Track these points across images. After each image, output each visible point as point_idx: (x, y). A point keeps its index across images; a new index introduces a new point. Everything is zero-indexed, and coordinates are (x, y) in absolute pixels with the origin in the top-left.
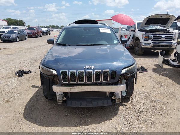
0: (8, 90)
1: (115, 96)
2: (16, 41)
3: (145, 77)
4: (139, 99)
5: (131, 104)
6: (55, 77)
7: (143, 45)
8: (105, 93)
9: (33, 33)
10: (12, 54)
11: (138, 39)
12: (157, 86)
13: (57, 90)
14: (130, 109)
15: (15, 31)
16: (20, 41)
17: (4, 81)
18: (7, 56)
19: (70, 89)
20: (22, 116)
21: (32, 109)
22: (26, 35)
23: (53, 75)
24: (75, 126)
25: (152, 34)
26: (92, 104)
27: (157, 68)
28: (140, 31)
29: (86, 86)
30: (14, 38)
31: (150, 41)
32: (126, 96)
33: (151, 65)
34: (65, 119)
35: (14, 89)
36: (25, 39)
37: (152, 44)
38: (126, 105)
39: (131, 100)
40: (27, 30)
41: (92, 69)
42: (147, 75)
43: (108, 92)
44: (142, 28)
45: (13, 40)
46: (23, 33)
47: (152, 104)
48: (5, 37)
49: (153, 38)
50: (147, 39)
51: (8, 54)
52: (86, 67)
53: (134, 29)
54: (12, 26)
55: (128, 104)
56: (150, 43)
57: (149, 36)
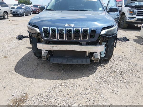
0: (8, 49)
1: (94, 56)
2: (23, 16)
3: (127, 46)
4: (117, 62)
5: (109, 66)
6: (39, 35)
7: (128, 20)
8: (85, 52)
9: (37, 10)
10: (18, 24)
11: (124, 14)
12: (136, 53)
13: (40, 47)
14: (108, 69)
15: (22, 8)
16: (26, 15)
17: (7, 43)
18: (13, 25)
19: (53, 47)
20: (14, 68)
21: (23, 64)
22: (31, 11)
23: (36, 33)
24: (56, 79)
25: (137, 9)
26: (72, 62)
27: (138, 39)
28: (126, 6)
29: (67, 45)
30: (21, 13)
31: (134, 16)
32: (105, 57)
33: (133, 36)
34: (49, 73)
35: (13, 48)
36: (30, 15)
37: (136, 19)
38: (104, 66)
39: (109, 63)
40: (32, 7)
41: (72, 27)
42: (128, 44)
43: (87, 52)
44: (129, 4)
45: (20, 15)
46: (29, 9)
47: (129, 67)
48: (15, 12)
49: (138, 13)
50: (132, 13)
51: (15, 25)
52: (66, 25)
53: (121, 5)
54: (20, 4)
55: (107, 65)
56: (135, 18)
57: (135, 11)
